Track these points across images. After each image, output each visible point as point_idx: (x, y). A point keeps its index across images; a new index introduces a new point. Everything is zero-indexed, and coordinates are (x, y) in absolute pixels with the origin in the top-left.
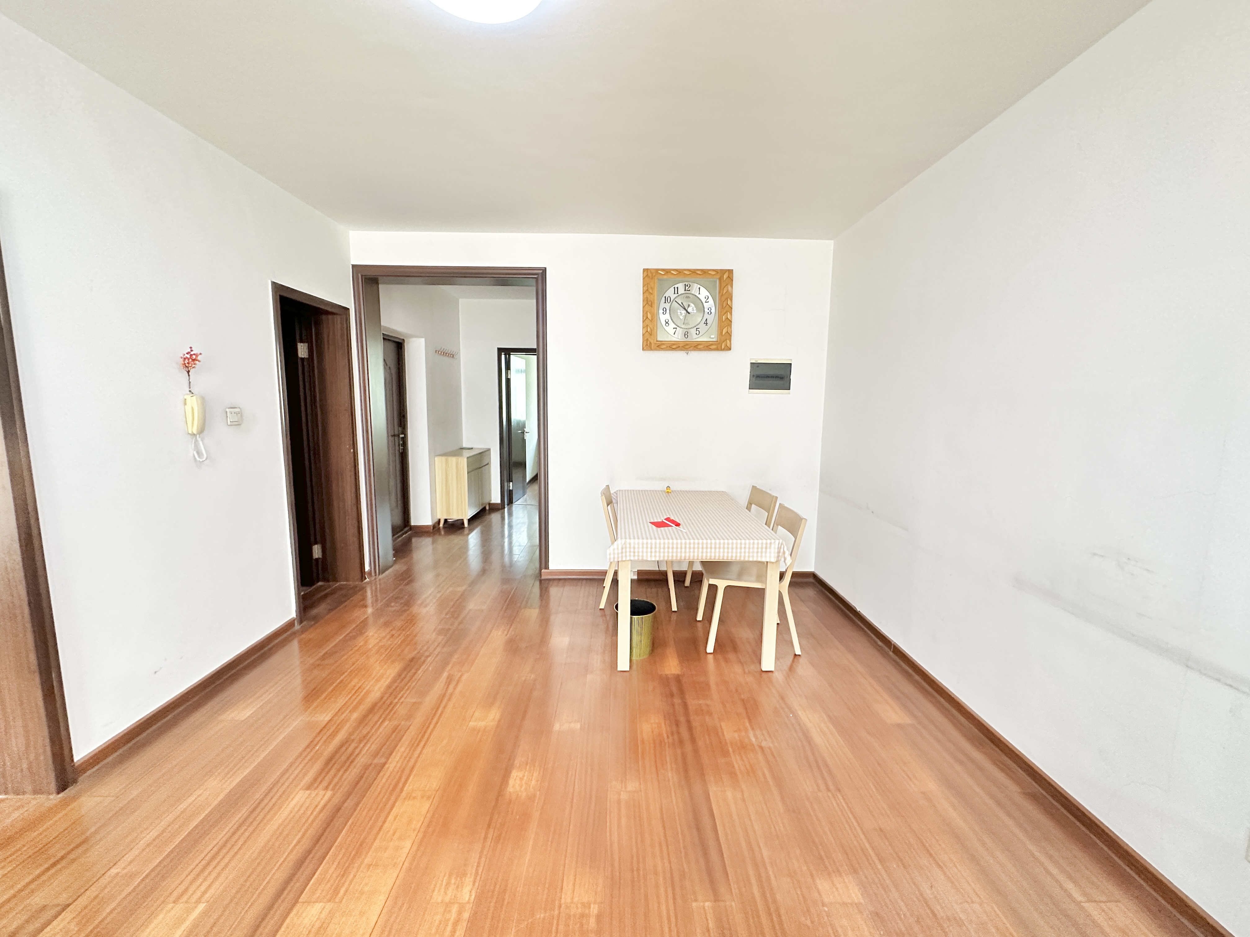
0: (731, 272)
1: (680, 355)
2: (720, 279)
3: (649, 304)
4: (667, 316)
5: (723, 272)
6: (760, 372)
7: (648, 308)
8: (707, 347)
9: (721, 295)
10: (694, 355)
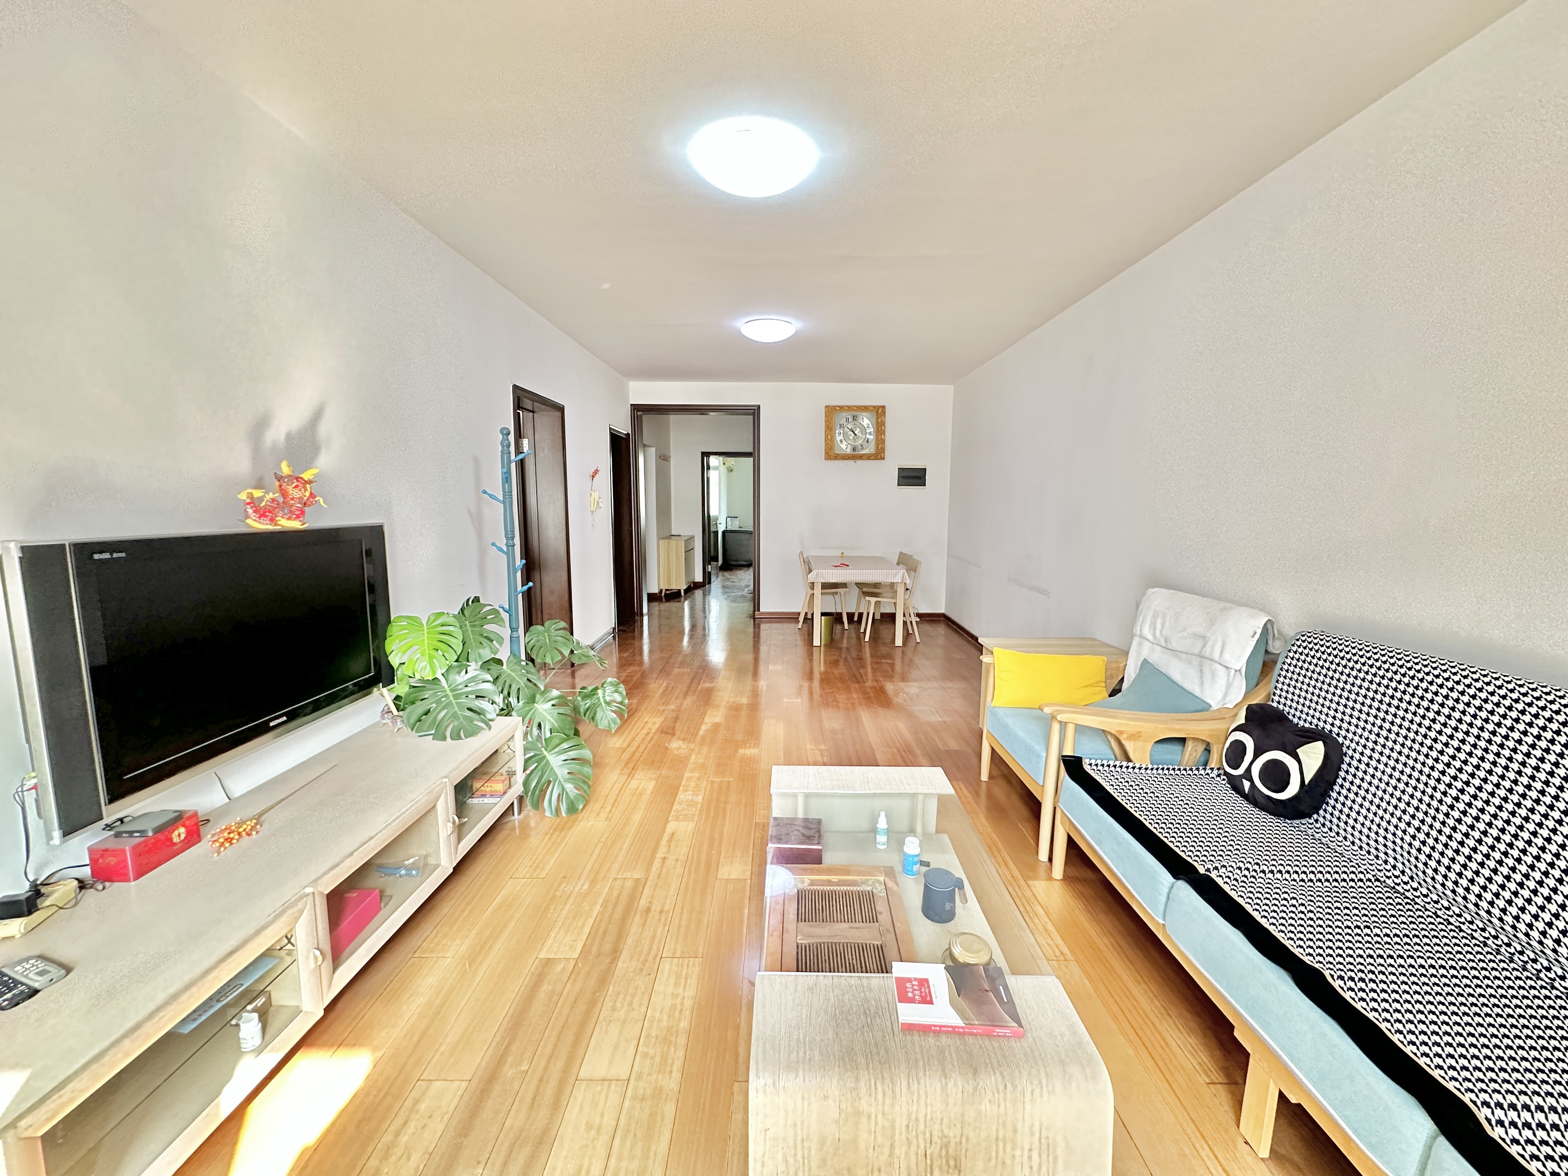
0: (884, 407)
1: (851, 463)
2: (877, 412)
3: (829, 428)
4: (841, 437)
5: (879, 407)
6: (904, 474)
7: (828, 432)
8: (868, 457)
9: (878, 423)
10: (859, 462)
